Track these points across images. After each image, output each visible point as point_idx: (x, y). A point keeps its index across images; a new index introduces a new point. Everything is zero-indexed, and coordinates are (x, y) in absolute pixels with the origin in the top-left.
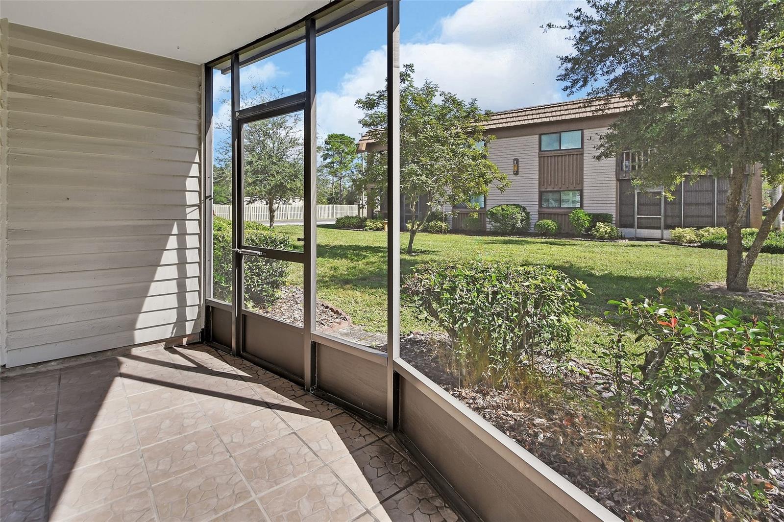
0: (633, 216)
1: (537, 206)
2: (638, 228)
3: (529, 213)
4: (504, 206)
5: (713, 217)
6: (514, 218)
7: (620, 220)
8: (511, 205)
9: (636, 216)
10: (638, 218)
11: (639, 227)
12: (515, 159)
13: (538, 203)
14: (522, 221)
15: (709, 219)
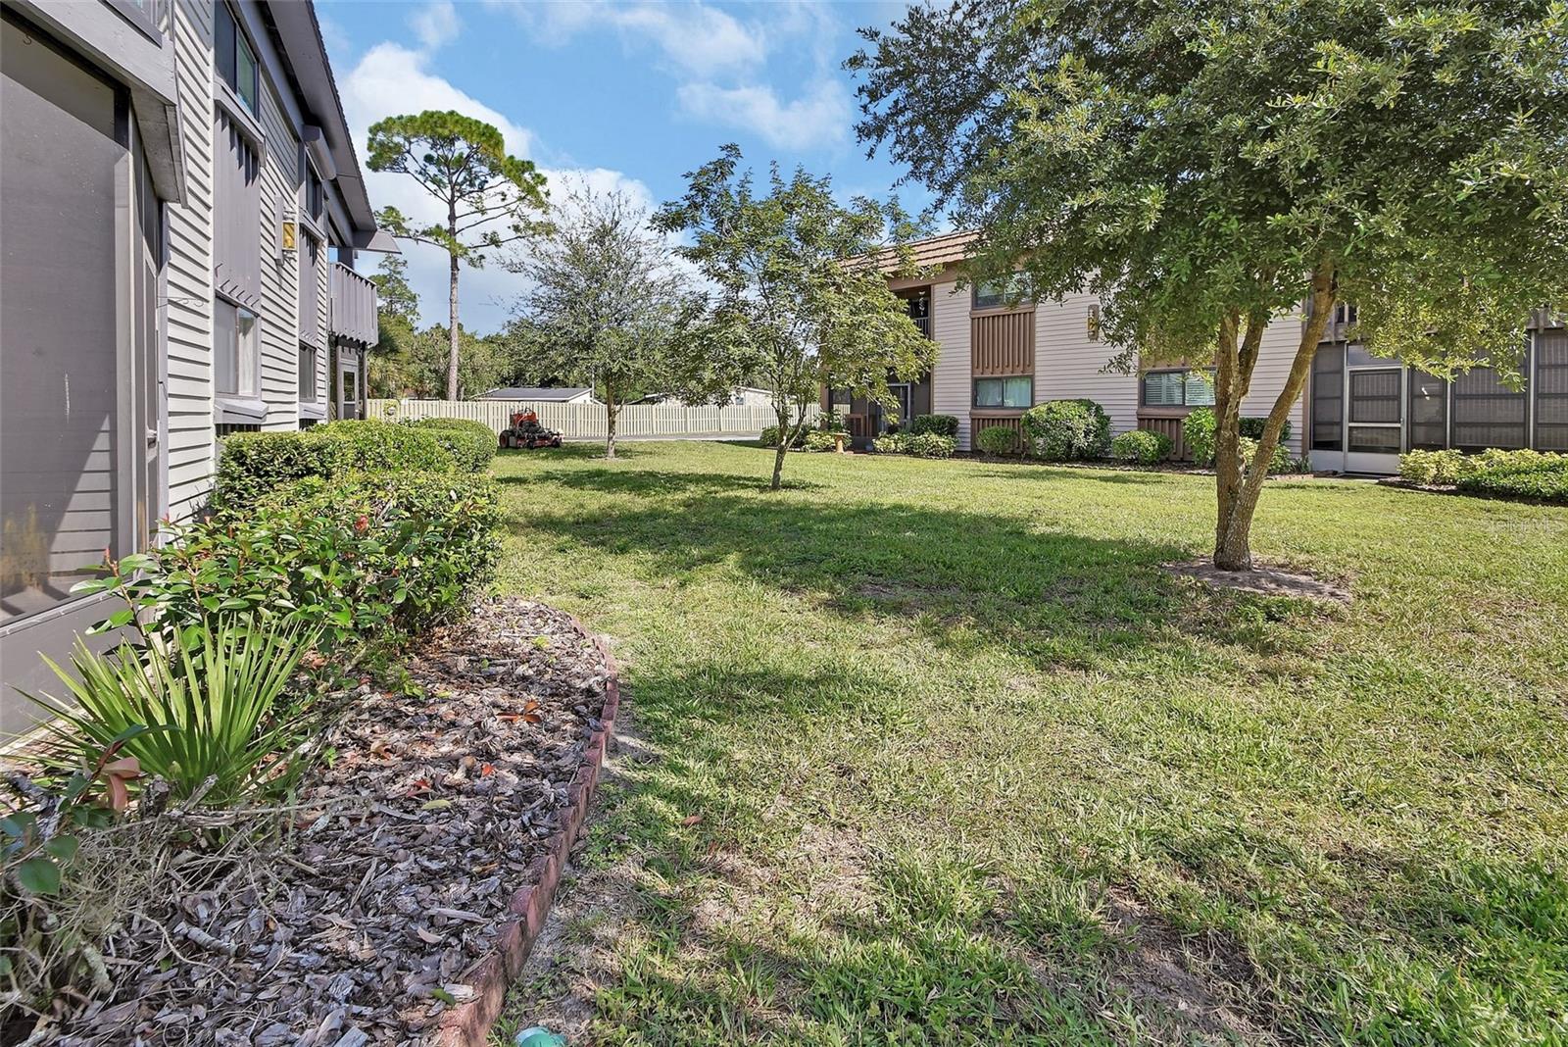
0: (1340, 424)
1: (1136, 402)
2: (1350, 451)
3: (1108, 418)
4: (1053, 405)
5: (1525, 424)
6: (1069, 428)
7: (1314, 433)
8: (1069, 401)
9: (1347, 425)
10: (1351, 428)
11: (1353, 449)
12: (1090, 307)
13: (1136, 397)
14: (1087, 434)
15: (1517, 432)
